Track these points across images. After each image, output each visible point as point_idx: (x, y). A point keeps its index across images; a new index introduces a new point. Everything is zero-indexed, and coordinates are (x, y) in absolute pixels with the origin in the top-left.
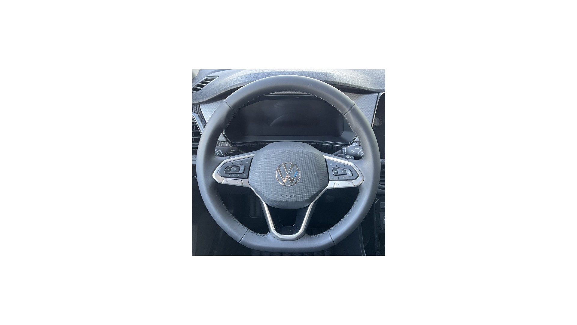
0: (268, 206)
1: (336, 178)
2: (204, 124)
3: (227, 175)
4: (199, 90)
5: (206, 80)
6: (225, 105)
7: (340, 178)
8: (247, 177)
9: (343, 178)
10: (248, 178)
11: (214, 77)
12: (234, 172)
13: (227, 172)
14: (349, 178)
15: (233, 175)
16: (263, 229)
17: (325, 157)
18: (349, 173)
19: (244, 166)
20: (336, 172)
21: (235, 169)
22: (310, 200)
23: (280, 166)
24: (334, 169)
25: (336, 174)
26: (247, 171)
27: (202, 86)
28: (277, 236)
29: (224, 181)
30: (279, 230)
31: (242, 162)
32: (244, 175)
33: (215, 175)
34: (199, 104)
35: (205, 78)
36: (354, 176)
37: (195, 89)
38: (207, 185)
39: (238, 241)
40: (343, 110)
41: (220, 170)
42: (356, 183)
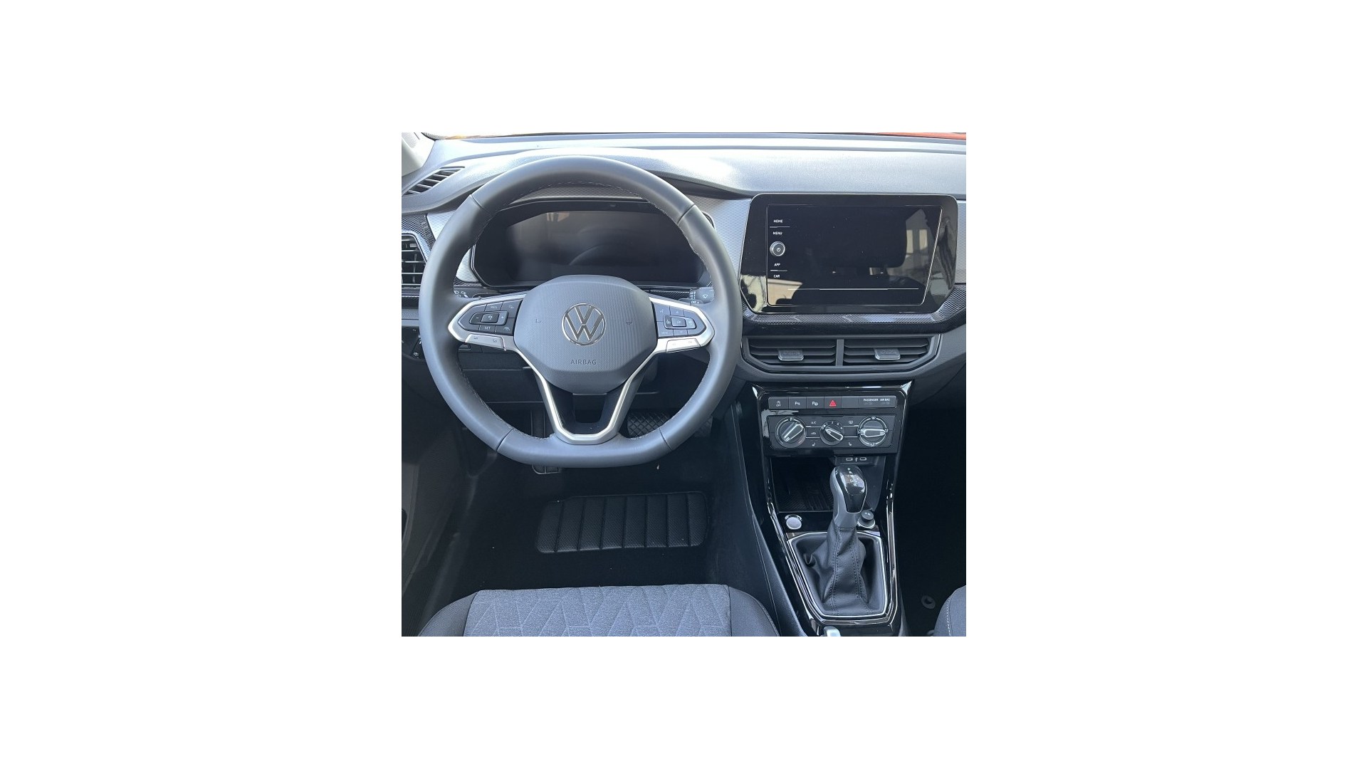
1: (670, 333)
2: (431, 241)
3: (475, 327)
4: (425, 190)
5: (440, 173)
6: (469, 208)
7: (677, 333)
8: (511, 333)
9: (681, 332)
10: (513, 334)
11: (456, 169)
12: (487, 323)
13: (476, 322)
14: (689, 332)
15: (487, 328)
16: (545, 430)
17: (653, 300)
18: (690, 324)
19: (505, 313)
20: (669, 322)
21: (490, 317)
22: (626, 370)
23: (567, 312)
24: (667, 317)
25: (670, 327)
26: (511, 322)
27: (432, 184)
28: (566, 437)
29: (470, 338)
30: (570, 426)
31: (502, 306)
32: (507, 329)
33: (455, 328)
34: (426, 213)
35: (438, 171)
36: (699, 329)
37: (418, 189)
38: (438, 344)
39: (494, 448)
40: (675, 214)
41: (462, 319)
42: (702, 340)
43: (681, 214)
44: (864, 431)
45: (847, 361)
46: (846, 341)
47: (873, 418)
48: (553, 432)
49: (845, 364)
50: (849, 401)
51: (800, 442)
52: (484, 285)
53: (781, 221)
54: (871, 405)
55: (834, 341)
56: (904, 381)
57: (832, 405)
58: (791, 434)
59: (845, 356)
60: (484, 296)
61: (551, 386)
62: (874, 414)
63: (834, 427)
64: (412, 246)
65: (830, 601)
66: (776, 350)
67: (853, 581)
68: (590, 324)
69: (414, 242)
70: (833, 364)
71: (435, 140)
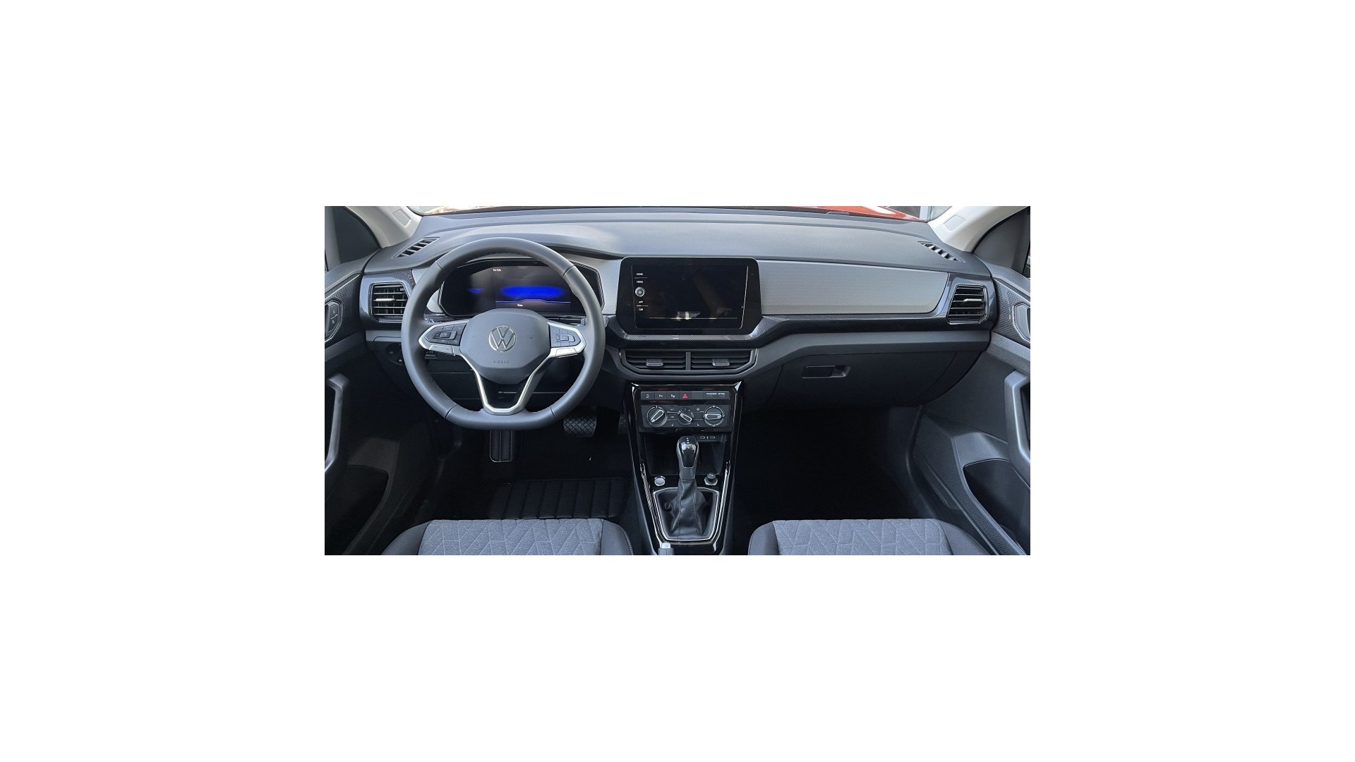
0: (481, 376)
1: (559, 344)
2: (413, 285)
3: (436, 341)
4: (413, 253)
5: (423, 242)
6: (436, 268)
7: (563, 344)
9: (566, 345)
10: (459, 345)
11: (433, 239)
12: (444, 338)
13: (436, 337)
14: (571, 344)
15: (443, 341)
16: (477, 406)
17: (550, 324)
18: (571, 339)
19: (455, 332)
20: (558, 338)
21: (446, 334)
22: (529, 368)
23: (493, 331)
24: (557, 335)
25: (559, 341)
26: (458, 337)
27: (417, 249)
28: (491, 410)
29: (432, 347)
30: (494, 402)
31: (453, 328)
32: (456, 342)
33: (423, 341)
34: (411, 269)
35: (422, 240)
36: (576, 341)
37: (407, 252)
38: (412, 350)
39: (444, 416)
40: (561, 272)
41: (428, 336)
42: (578, 349)
43: (564, 272)
44: (706, 415)
45: (693, 367)
46: (692, 353)
47: (714, 407)
48: (482, 407)
49: (692, 369)
50: (696, 395)
51: (664, 422)
52: (446, 315)
53: (642, 274)
54: (712, 398)
55: (685, 353)
56: (736, 381)
57: (685, 397)
58: (656, 417)
59: (692, 364)
60: (443, 321)
61: (484, 379)
62: (715, 404)
63: (686, 412)
64: (401, 290)
65: (676, 532)
66: (645, 359)
67: (691, 518)
68: (507, 339)
69: (403, 287)
70: (684, 369)
71: (422, 216)
